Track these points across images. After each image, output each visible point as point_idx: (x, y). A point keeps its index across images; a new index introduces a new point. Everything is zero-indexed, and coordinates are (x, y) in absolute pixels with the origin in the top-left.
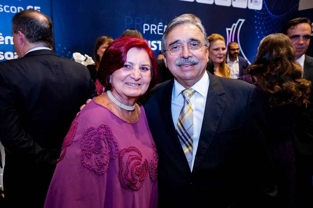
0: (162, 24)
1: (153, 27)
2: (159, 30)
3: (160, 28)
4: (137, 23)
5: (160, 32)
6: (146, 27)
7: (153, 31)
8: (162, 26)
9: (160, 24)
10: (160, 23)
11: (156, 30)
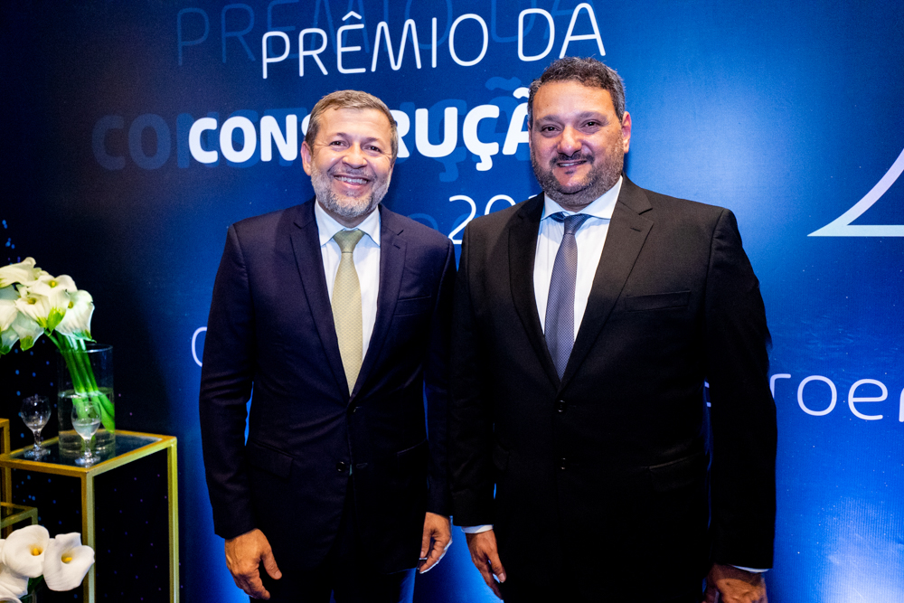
0: (359, 17)
1: (313, 42)
2: (340, 50)
3: (350, 38)
4: (230, 34)
5: (349, 60)
6: (276, 46)
7: (309, 60)
8: (361, 26)
9: (353, 21)
10: (352, 13)
11: (328, 57)
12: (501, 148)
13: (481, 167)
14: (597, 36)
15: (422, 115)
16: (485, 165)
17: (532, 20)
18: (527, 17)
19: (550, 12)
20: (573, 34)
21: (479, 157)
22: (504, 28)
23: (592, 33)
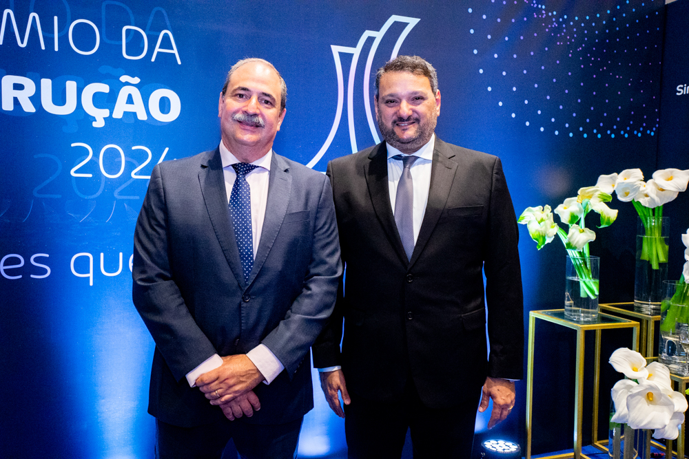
12: (111, 113)
13: (95, 124)
14: (175, 51)
15: (46, 84)
16: (99, 124)
17: (132, 33)
18: (128, 31)
19: (144, 30)
20: (160, 48)
21: (94, 118)
22: (112, 34)
23: (172, 49)
